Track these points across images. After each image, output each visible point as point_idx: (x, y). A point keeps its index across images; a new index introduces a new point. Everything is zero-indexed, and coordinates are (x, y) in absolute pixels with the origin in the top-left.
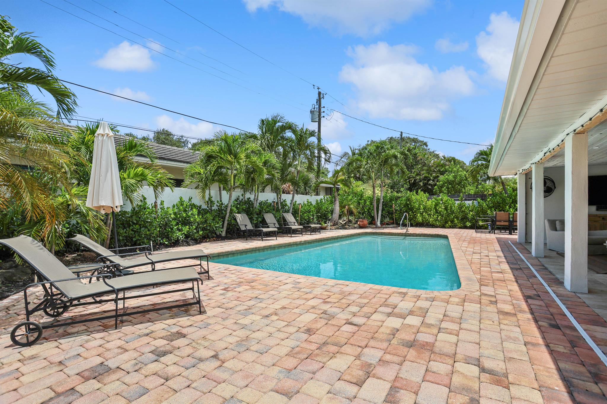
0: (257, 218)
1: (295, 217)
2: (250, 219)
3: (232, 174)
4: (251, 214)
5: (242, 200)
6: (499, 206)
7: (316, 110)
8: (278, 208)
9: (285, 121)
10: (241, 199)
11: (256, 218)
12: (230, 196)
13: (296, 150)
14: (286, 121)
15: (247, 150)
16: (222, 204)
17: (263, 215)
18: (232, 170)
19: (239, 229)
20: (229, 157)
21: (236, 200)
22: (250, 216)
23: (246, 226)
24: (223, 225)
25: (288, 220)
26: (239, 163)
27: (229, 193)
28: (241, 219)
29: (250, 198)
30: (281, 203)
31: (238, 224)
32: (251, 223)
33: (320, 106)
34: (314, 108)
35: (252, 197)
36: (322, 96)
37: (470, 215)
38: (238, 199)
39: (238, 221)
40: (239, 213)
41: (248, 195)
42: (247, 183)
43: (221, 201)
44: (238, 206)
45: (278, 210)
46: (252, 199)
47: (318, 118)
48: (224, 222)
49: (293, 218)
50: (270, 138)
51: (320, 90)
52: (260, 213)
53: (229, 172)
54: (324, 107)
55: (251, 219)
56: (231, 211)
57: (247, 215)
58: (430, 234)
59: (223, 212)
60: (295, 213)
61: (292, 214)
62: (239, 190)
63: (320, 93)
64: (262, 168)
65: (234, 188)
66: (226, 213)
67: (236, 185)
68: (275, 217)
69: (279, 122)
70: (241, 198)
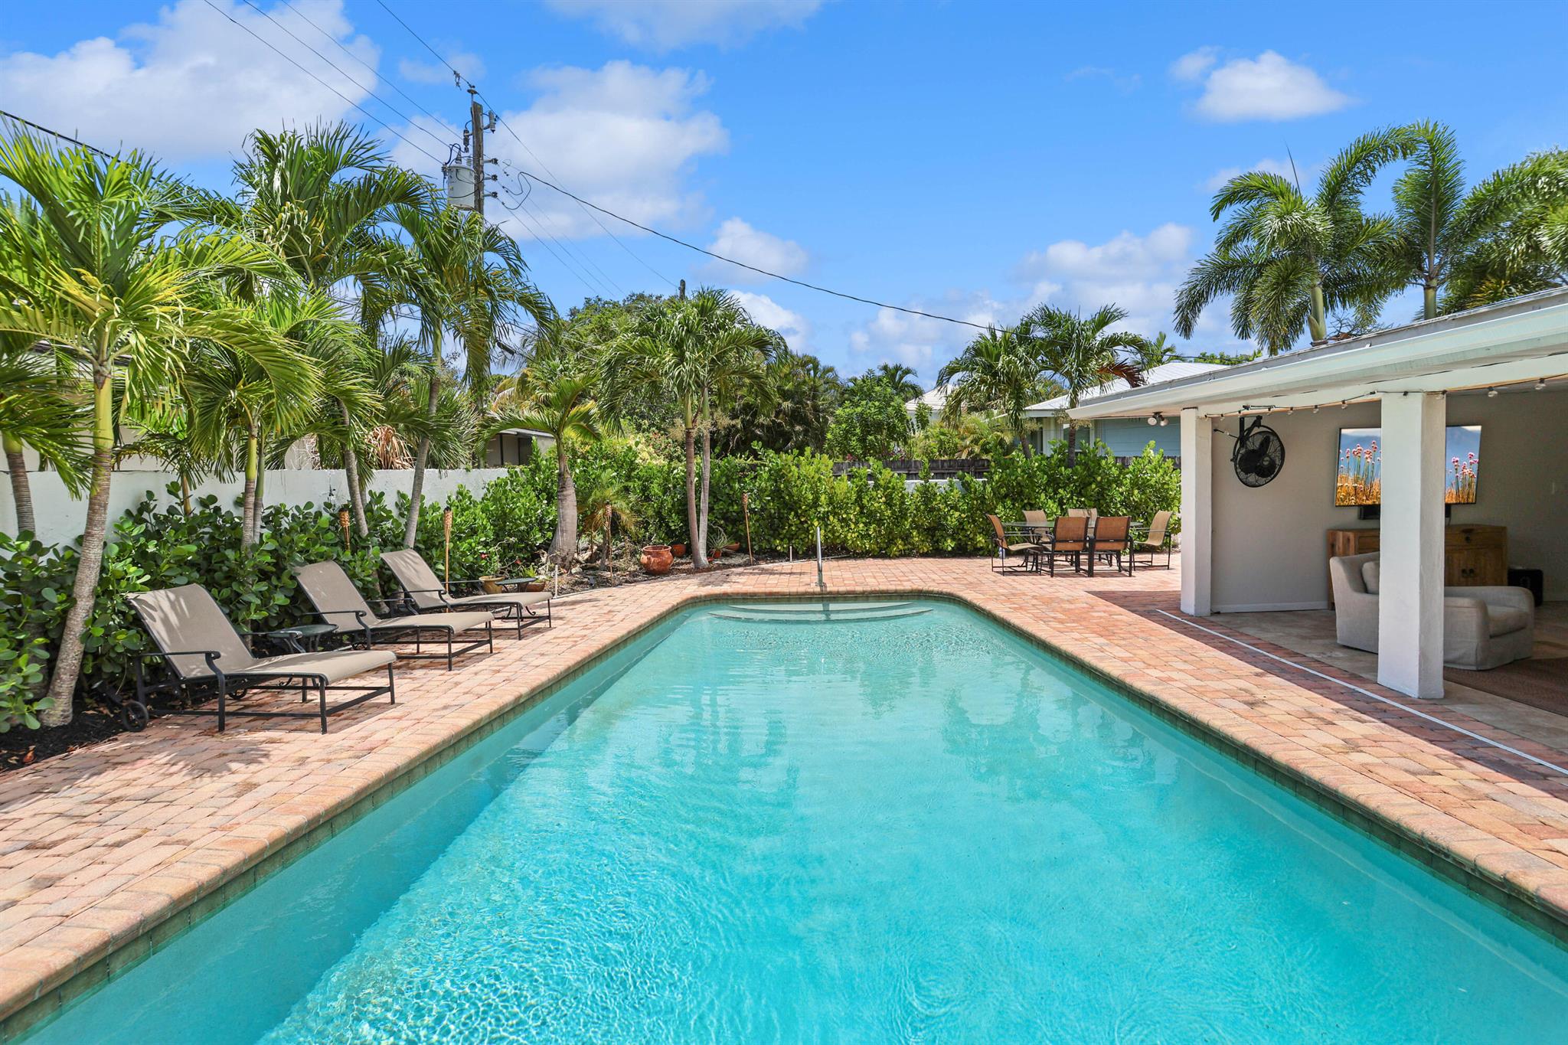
0: (265, 598)
1: (431, 562)
2: (224, 603)
3: (98, 384)
4: (231, 576)
5: (172, 510)
6: (1021, 493)
7: (464, 163)
8: (356, 529)
9: (376, 163)
10: (162, 510)
11: (261, 594)
12: (95, 507)
13: (438, 293)
14: (386, 164)
15: (201, 258)
16: (37, 548)
17: (293, 578)
18: (98, 358)
19: (163, 670)
20: (70, 285)
21: (137, 515)
22: (226, 592)
23: (210, 657)
24: (50, 669)
25: (409, 581)
26: (143, 323)
27: (85, 493)
28: (173, 619)
29: (213, 499)
30: (368, 509)
31: (154, 646)
32: (235, 622)
33: (479, 153)
34: (458, 159)
35: (227, 491)
36: (486, 121)
37: (953, 519)
38: (144, 507)
39: (158, 630)
40: (153, 585)
41: (207, 485)
42: (204, 432)
43: (26, 534)
44: (151, 548)
45: (358, 545)
46: (226, 504)
47: (473, 197)
48: (54, 648)
49: (423, 566)
50: (310, 232)
51: (476, 99)
52: (276, 571)
53: (82, 372)
54: (495, 161)
55: (232, 606)
56: (106, 587)
57: (209, 585)
58: (896, 592)
59: (50, 594)
60: (428, 546)
61: (417, 549)
62: (151, 462)
63: (476, 111)
64: (295, 363)
65: (118, 456)
66: (72, 601)
67: (129, 437)
68: (352, 577)
69: (348, 163)
70: (163, 503)
